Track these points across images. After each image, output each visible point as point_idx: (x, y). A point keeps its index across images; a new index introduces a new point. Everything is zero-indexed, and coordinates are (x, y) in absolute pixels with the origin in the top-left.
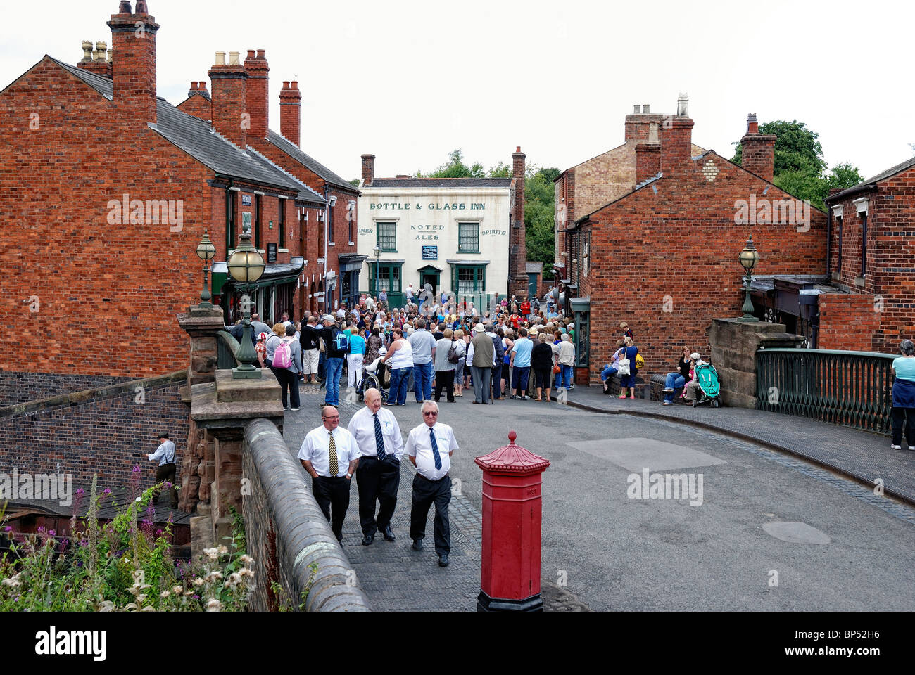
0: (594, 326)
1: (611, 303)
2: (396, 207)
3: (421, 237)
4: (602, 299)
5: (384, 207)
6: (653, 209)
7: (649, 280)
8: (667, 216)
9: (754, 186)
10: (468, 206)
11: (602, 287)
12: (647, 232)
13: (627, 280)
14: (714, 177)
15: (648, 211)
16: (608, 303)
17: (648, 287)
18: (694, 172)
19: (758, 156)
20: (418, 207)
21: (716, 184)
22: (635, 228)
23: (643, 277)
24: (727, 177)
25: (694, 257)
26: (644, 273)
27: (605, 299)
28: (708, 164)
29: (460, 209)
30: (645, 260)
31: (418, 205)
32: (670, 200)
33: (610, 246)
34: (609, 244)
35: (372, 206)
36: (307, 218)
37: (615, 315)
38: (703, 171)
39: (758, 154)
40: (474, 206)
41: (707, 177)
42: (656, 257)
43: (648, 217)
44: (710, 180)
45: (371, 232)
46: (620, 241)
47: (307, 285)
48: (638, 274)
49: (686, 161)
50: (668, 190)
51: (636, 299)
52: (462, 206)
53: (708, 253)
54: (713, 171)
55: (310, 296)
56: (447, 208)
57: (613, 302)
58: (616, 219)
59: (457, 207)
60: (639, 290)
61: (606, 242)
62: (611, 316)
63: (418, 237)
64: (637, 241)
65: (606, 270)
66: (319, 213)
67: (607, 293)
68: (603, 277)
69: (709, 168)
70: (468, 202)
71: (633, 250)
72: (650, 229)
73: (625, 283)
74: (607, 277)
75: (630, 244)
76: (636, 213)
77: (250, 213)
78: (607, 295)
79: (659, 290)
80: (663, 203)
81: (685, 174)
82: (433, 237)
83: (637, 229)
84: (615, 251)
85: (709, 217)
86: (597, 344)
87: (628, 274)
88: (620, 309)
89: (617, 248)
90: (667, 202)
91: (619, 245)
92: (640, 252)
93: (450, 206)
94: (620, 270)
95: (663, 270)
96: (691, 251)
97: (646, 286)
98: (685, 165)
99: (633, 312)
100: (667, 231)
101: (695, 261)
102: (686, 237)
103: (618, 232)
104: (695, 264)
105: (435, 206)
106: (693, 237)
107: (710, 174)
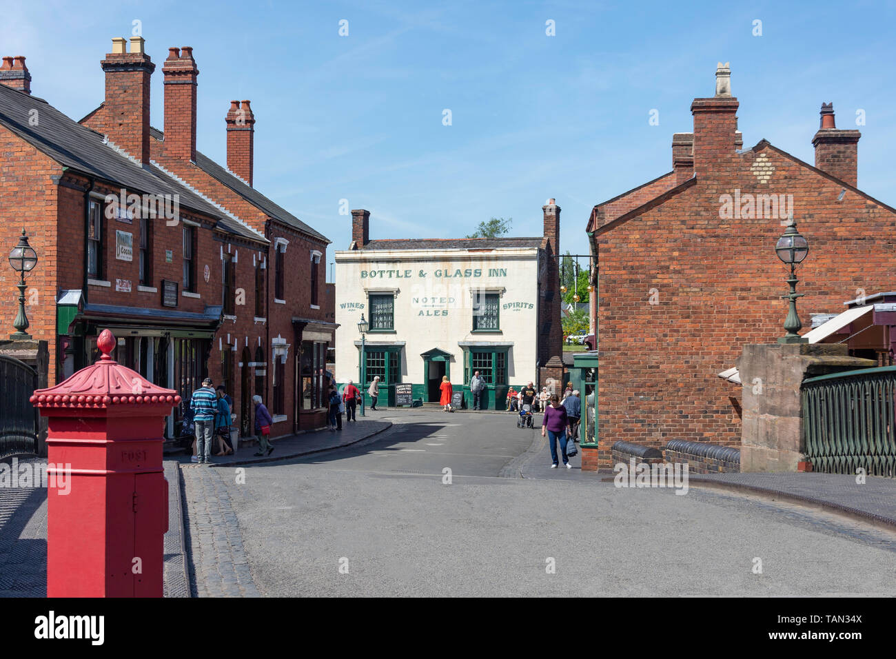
0: (603, 386)
1: (626, 355)
2: (394, 275)
3: (425, 313)
4: (614, 349)
5: (378, 275)
6: (683, 222)
7: (681, 321)
8: (703, 232)
9: (824, 190)
10: (485, 273)
11: (614, 332)
12: (676, 254)
13: (649, 322)
14: (768, 178)
15: (676, 225)
16: (622, 354)
17: (678, 331)
18: (740, 170)
19: (836, 159)
20: (421, 274)
21: (771, 186)
22: (658, 249)
23: (670, 317)
24: (786, 178)
25: (742, 290)
26: (672, 312)
27: (618, 349)
28: (759, 160)
29: (475, 276)
30: (673, 294)
31: (421, 272)
32: (706, 210)
33: (624, 274)
34: (623, 272)
35: (364, 274)
36: (236, 260)
37: (633, 372)
38: (752, 169)
39: (835, 156)
40: (493, 273)
41: (759, 178)
42: (688, 290)
43: (677, 234)
44: (763, 182)
45: (362, 306)
46: (638, 268)
47: (235, 348)
48: (663, 313)
49: (729, 156)
50: (703, 196)
51: (662, 349)
52: (478, 273)
53: (761, 284)
54: (767, 169)
55: (241, 364)
56: (458, 276)
57: (629, 353)
58: (631, 237)
59: (471, 273)
60: (665, 336)
61: (618, 269)
62: (627, 372)
63: (421, 313)
64: (662, 268)
65: (619, 309)
66: (257, 258)
67: (620, 341)
68: (614, 318)
69: (761, 164)
70: (485, 266)
71: (657, 280)
72: (680, 250)
73: (646, 327)
74: (621, 318)
75: (653, 272)
76: (659, 229)
77: (130, 234)
78: (621, 344)
79: (694, 335)
80: (698, 214)
81: (727, 174)
82: (441, 313)
83: (661, 251)
84: (631, 281)
85: (762, 233)
86: (607, 413)
87: (650, 314)
88: (639, 363)
89: (633, 277)
90: (702, 213)
91: (637, 273)
92: (666, 281)
93: (463, 273)
94: (638, 308)
95: (699, 307)
96: (737, 281)
97: (675, 331)
98: (729, 161)
99: (658, 367)
100: (704, 254)
101: (744, 294)
102: (730, 261)
103: (635, 255)
104: (743, 298)
105: (443, 273)
106: (741, 261)
107: (762, 173)
